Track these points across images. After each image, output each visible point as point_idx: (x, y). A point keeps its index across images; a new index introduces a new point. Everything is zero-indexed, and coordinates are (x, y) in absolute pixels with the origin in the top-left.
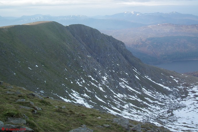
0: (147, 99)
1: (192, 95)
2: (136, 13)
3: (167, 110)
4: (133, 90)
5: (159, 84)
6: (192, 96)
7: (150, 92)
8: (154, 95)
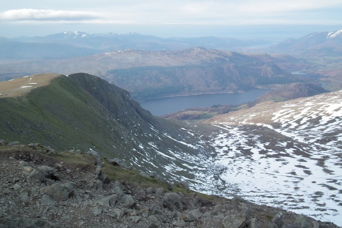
0: (185, 165)
1: (221, 151)
2: (80, 34)
3: (212, 176)
4: (167, 156)
5: (181, 142)
6: (222, 154)
7: (178, 154)
8: (184, 158)
